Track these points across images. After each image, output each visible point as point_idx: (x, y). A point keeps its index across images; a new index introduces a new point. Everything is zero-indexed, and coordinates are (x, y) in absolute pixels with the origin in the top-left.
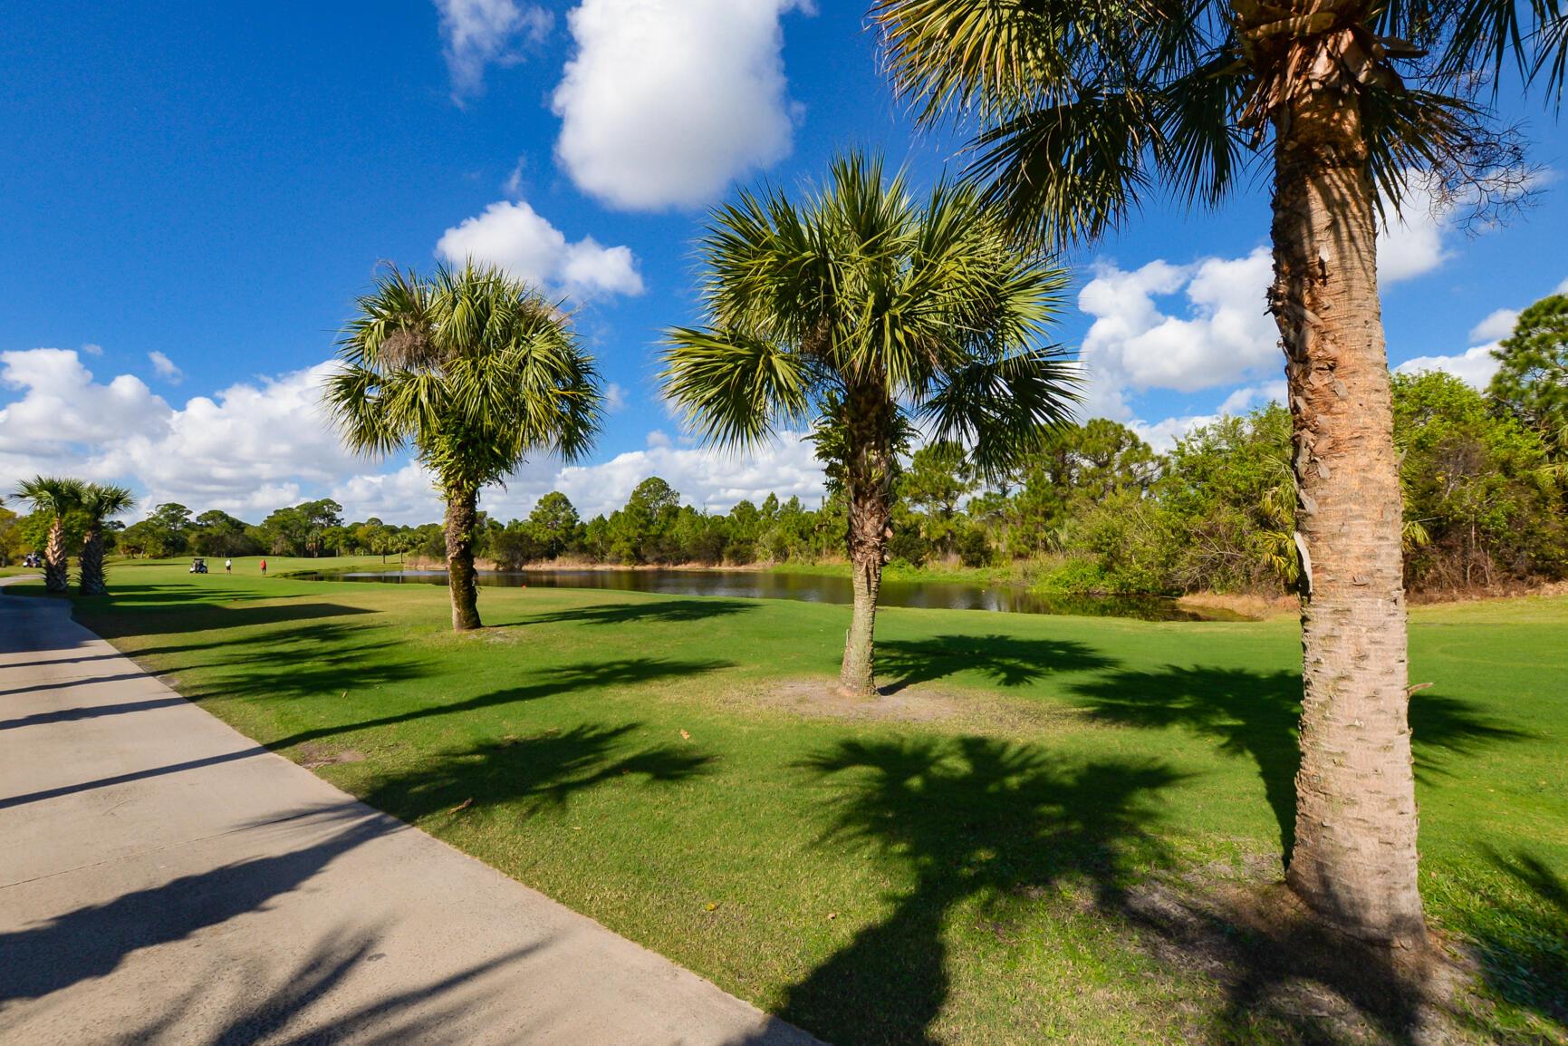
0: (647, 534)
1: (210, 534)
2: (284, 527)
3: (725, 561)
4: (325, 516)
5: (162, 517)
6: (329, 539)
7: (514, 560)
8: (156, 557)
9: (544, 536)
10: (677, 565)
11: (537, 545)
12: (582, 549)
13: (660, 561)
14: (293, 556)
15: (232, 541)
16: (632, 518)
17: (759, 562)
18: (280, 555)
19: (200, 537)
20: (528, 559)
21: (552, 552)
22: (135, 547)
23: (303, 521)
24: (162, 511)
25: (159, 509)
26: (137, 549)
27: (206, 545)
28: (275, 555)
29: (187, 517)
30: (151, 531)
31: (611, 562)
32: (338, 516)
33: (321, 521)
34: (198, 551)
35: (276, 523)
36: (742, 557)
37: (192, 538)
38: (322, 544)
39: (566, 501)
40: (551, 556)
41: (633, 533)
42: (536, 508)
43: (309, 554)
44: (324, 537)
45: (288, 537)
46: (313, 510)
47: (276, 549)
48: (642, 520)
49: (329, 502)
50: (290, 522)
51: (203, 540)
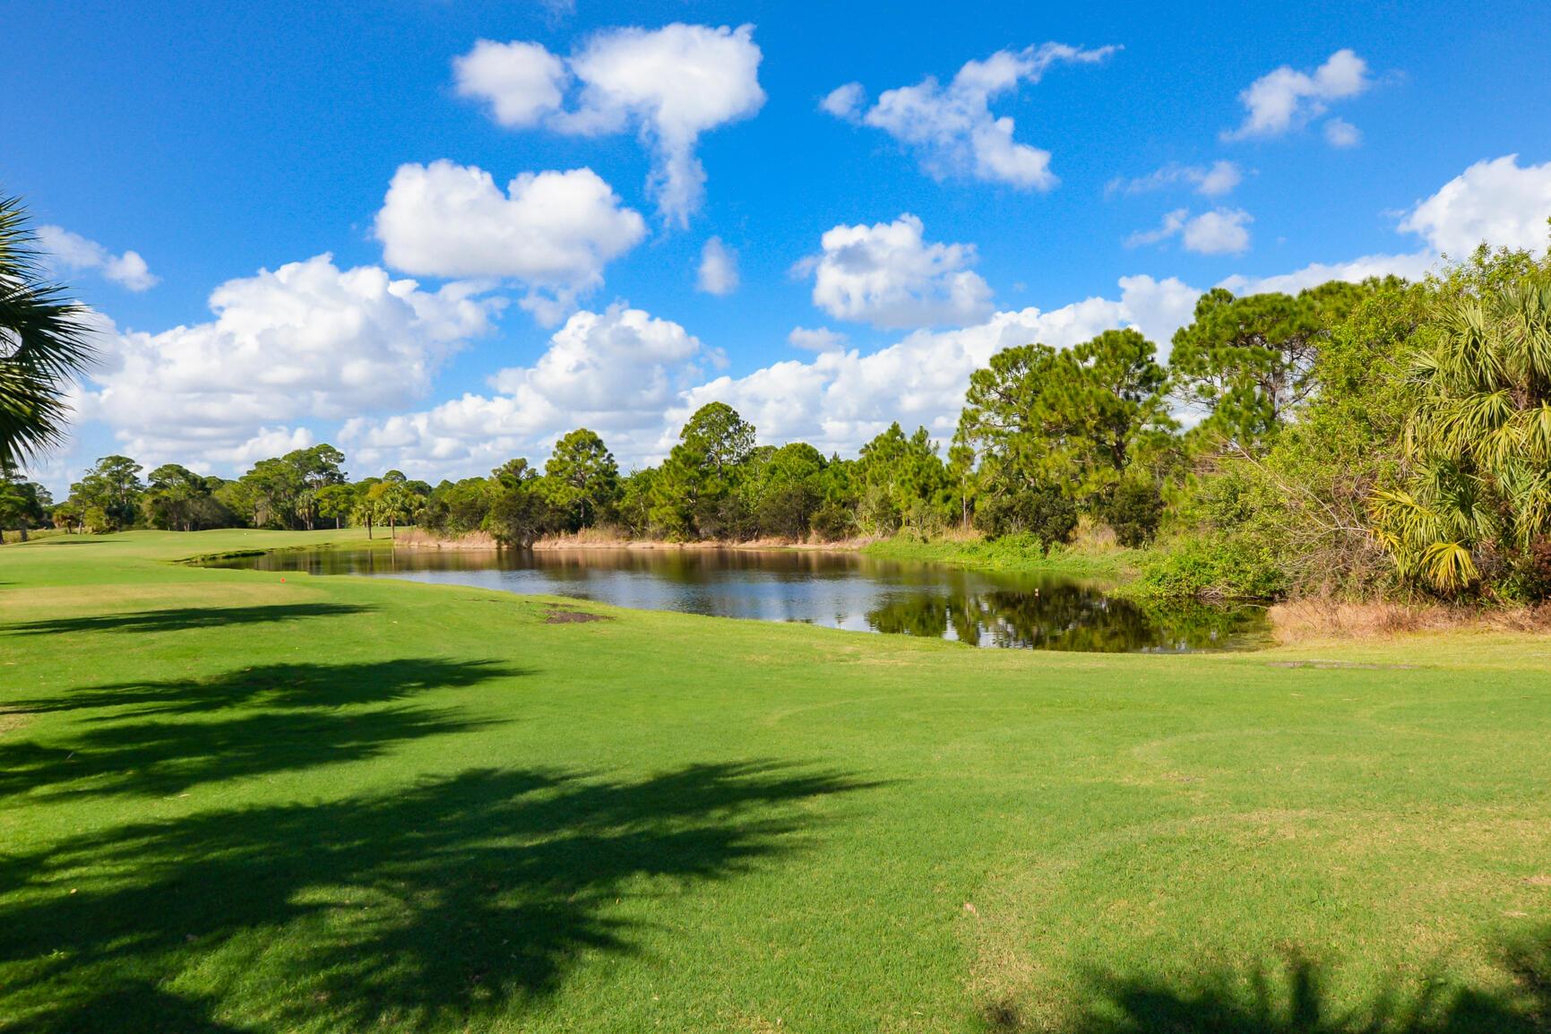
0: (701, 492)
1: (167, 499)
2: (268, 488)
3: (814, 535)
4: (323, 469)
5: (104, 475)
6: (326, 503)
7: (520, 534)
8: (98, 531)
9: (564, 496)
10: (743, 541)
11: (553, 511)
12: (614, 517)
13: (722, 534)
14: (280, 528)
15: (197, 508)
16: (677, 470)
17: (861, 538)
18: (264, 526)
19: (156, 502)
20: (541, 531)
21: (574, 522)
22: (71, 518)
23: (292, 477)
24: (105, 467)
25: (100, 464)
26: (73, 521)
27: (164, 514)
28: (255, 527)
29: (136, 475)
30: (92, 496)
31: (655, 537)
32: (342, 468)
33: (318, 477)
34: (155, 522)
35: (256, 481)
36: (836, 530)
37: (146, 505)
38: (317, 511)
39: (598, 443)
40: (573, 527)
41: (677, 492)
42: (555, 454)
43: (300, 525)
44: (319, 500)
45: (275, 502)
46: (305, 460)
47: (259, 519)
48: (692, 472)
49: (327, 449)
50: (274, 479)
51: (160, 508)
